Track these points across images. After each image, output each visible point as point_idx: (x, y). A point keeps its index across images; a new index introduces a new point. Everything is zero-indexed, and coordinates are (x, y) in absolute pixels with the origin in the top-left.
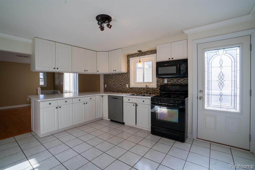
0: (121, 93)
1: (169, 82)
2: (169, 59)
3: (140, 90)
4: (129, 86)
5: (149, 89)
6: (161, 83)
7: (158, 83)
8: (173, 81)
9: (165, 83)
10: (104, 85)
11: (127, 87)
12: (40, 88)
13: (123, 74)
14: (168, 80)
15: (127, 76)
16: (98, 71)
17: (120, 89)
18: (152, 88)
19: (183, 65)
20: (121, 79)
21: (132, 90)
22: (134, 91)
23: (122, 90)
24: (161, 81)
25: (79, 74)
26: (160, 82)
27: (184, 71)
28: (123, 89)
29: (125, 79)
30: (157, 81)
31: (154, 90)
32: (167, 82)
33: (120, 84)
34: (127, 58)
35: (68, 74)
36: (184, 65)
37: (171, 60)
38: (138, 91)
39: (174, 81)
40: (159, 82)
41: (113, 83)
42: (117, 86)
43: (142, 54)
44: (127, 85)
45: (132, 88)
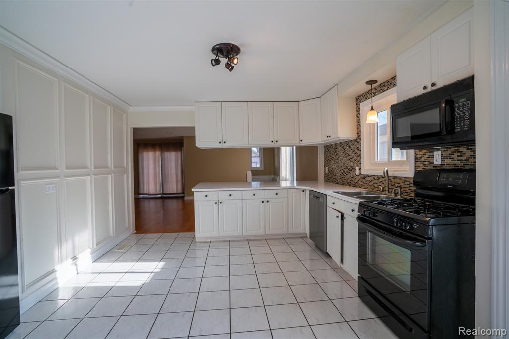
0: (348, 186)
1: (448, 161)
2: (425, 88)
3: (380, 180)
4: (360, 170)
5: (398, 181)
6: (425, 163)
7: (418, 164)
8: (460, 158)
9: (436, 163)
10: (325, 167)
11: (357, 173)
12: (250, 172)
13: (351, 144)
14: (444, 153)
15: (356, 147)
16: (301, 141)
17: (347, 177)
18: (404, 178)
19: (461, 100)
20: (347, 155)
21: (365, 181)
22: (368, 182)
23: (349, 181)
24: (426, 156)
25: (296, 148)
26: (423, 159)
27: (464, 120)
28: (351, 178)
29: (354, 155)
30: (416, 158)
31: (408, 183)
32: (442, 161)
33: (346, 165)
34: (357, 104)
35: (285, 148)
36: (465, 99)
37: (430, 90)
38: (376, 185)
39: (464, 158)
40: (421, 160)
41: (336, 164)
42: (343, 171)
43: (383, 88)
44: (357, 168)
45: (365, 177)
